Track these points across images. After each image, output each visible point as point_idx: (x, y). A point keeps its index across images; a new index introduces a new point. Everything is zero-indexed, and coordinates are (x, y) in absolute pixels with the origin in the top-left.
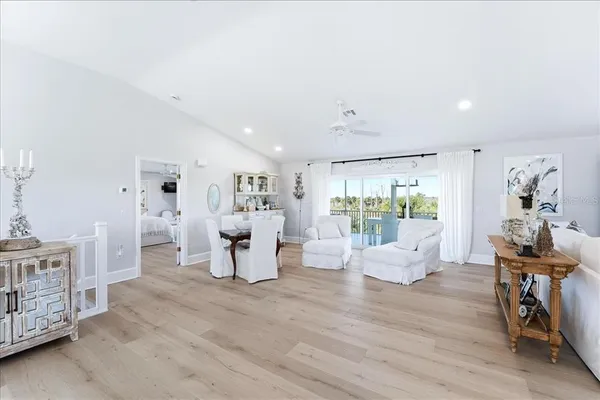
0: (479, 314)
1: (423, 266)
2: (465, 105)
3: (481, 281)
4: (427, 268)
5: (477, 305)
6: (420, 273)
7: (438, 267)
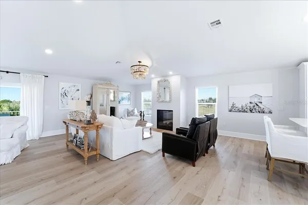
0: (64, 158)
1: (19, 146)
2: (49, 52)
3: (54, 144)
4: (21, 147)
5: (61, 155)
6: (17, 152)
7: (26, 145)
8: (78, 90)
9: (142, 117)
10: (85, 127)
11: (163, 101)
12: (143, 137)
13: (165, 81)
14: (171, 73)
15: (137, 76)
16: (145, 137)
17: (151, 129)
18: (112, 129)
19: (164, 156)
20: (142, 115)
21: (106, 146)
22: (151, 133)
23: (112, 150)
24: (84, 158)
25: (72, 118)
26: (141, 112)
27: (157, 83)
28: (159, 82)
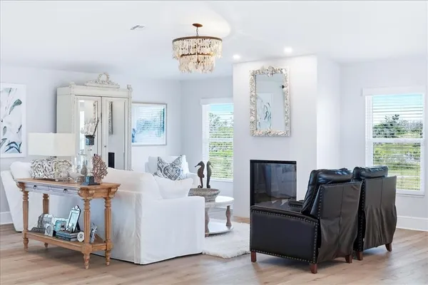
8: (19, 103)
9: (205, 179)
10: (88, 190)
11: (267, 134)
12: (207, 230)
13: (274, 72)
14: (288, 50)
15: (191, 66)
16: (211, 231)
17: (228, 212)
18: (139, 197)
19: (254, 259)
20: (205, 172)
21: (124, 235)
22: (228, 225)
23: (138, 241)
24: (83, 255)
25: (41, 175)
26: (201, 164)
27: (248, 78)
28: (254, 75)
